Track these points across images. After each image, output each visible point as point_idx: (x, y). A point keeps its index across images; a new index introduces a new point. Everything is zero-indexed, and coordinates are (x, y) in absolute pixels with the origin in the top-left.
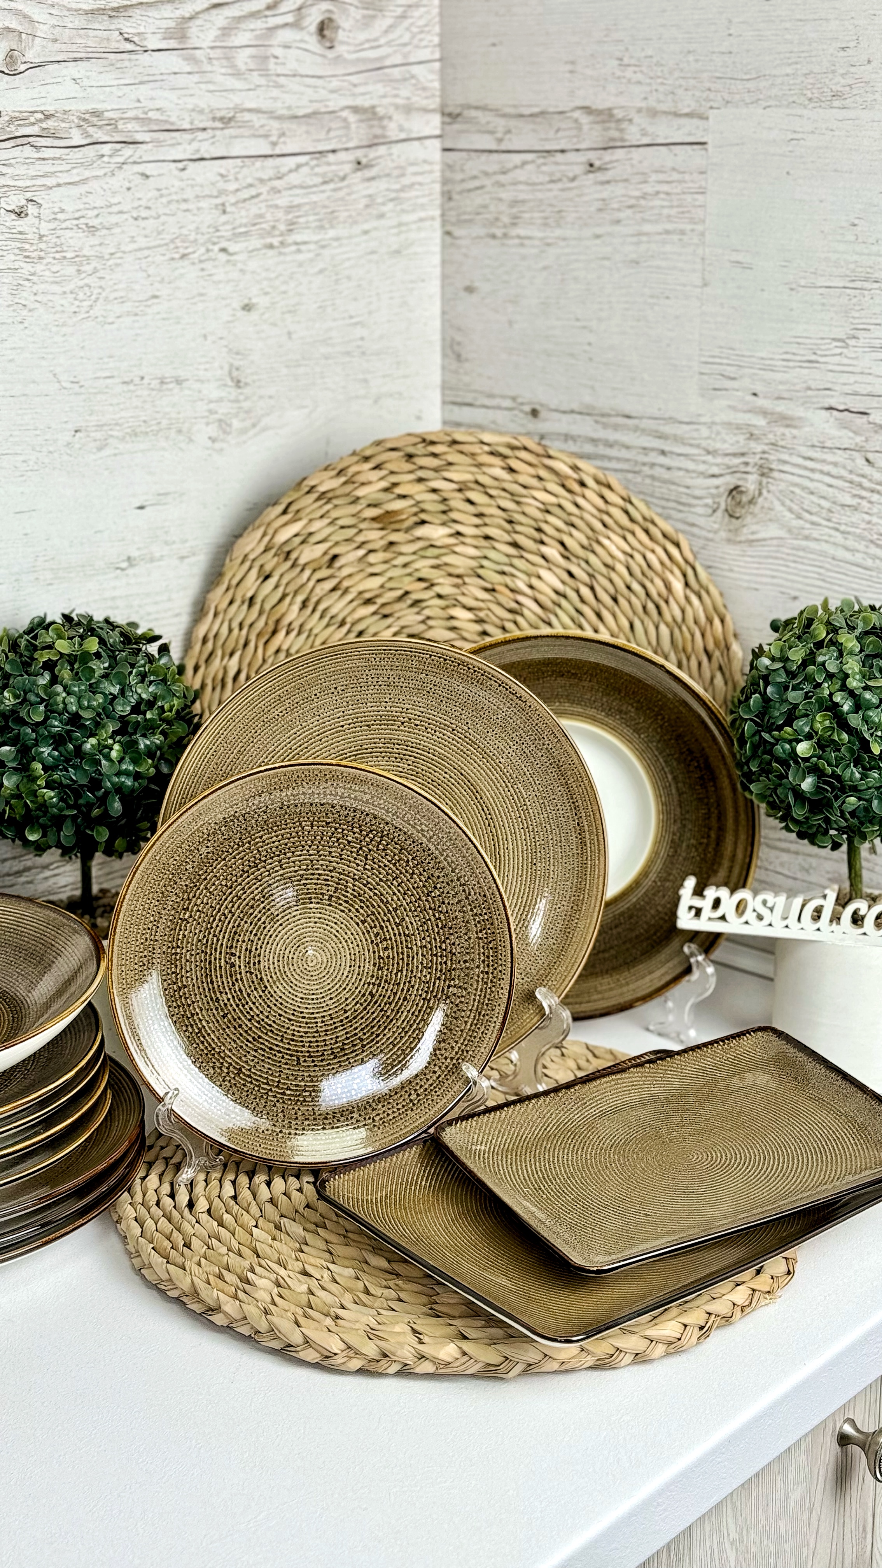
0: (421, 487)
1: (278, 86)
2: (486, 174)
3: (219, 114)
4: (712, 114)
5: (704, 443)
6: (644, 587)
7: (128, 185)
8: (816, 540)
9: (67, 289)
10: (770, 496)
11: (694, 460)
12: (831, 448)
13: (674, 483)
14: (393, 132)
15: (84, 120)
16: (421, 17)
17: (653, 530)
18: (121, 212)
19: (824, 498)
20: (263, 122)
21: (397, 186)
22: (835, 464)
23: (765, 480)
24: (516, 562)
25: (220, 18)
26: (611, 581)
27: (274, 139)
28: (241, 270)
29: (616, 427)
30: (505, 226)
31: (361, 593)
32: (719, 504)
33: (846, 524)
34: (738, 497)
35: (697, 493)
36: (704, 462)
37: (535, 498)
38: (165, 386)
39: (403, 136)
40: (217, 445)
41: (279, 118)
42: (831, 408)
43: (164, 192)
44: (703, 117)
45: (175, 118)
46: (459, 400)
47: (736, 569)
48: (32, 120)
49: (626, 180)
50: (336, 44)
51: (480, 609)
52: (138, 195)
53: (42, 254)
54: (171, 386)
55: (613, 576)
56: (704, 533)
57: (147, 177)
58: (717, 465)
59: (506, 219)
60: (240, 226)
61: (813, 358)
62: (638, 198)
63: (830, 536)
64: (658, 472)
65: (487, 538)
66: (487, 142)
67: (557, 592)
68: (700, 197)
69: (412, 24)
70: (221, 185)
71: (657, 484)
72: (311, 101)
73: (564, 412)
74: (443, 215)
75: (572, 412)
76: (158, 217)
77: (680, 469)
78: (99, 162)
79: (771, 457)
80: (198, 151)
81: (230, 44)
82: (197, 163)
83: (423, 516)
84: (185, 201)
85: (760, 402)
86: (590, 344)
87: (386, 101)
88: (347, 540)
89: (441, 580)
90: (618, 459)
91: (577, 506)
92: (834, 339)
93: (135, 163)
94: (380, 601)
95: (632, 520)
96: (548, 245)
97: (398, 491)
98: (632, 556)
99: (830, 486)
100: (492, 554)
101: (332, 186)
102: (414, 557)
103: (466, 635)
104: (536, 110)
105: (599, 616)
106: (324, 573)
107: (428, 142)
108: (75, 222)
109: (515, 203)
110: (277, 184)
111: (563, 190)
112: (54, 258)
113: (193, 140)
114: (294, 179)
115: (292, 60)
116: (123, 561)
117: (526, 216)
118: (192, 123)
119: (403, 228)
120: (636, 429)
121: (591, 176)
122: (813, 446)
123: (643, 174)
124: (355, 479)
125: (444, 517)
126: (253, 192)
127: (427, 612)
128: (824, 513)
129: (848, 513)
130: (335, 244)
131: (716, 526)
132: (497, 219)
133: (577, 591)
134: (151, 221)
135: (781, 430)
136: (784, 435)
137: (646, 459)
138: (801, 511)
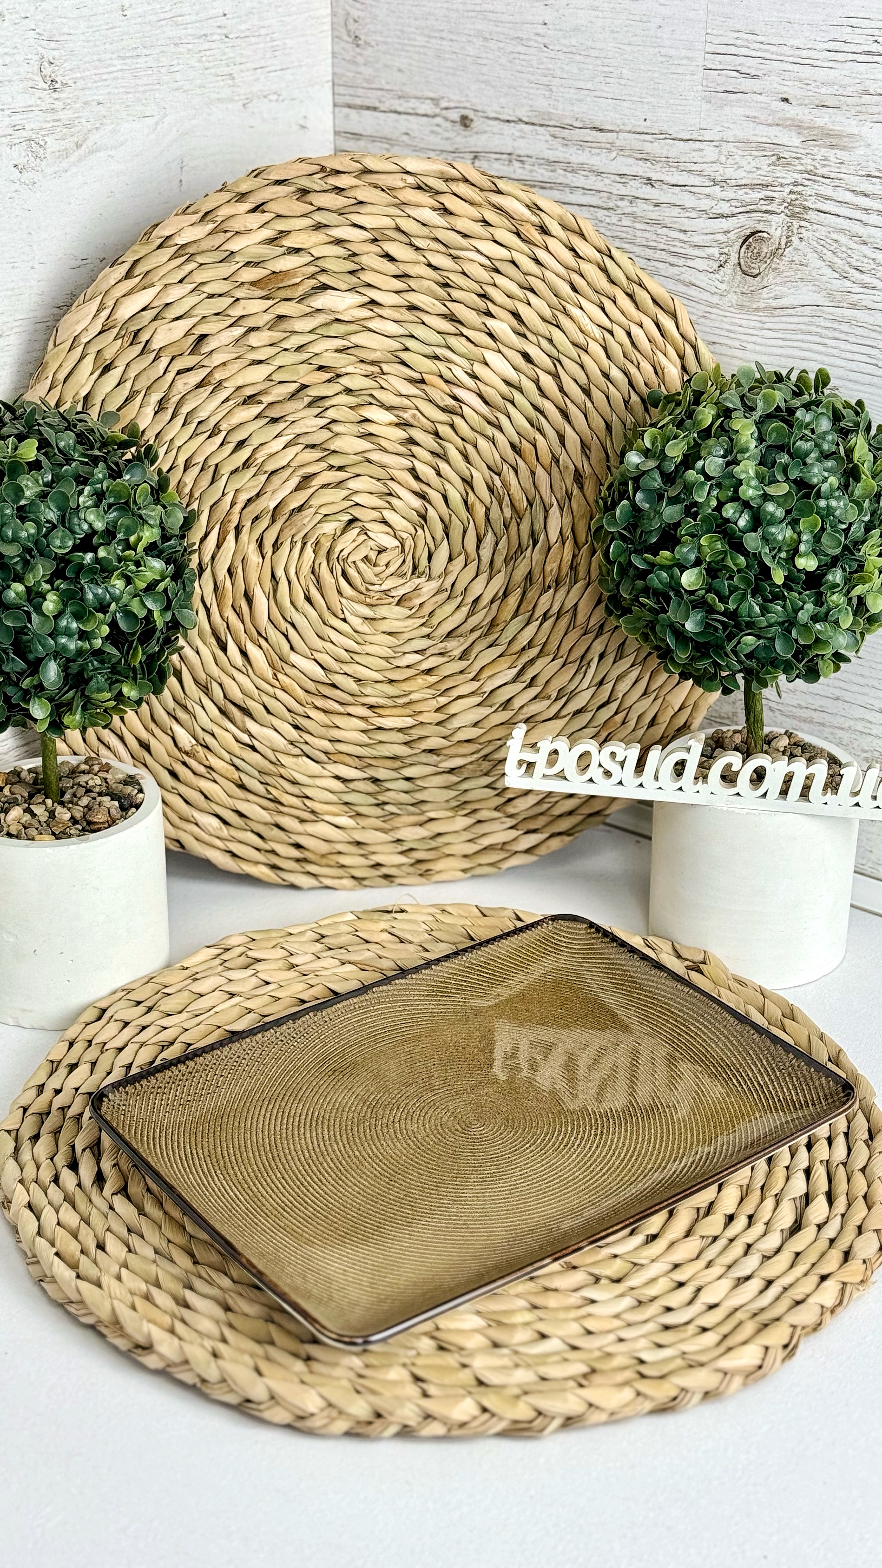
0: (320, 236)
5: (709, 169)
6: (626, 373)
10: (802, 246)
11: (693, 193)
13: (663, 225)
17: (640, 293)
23: (796, 224)
24: (453, 341)
26: (582, 367)
29: (583, 144)
31: (239, 388)
32: (728, 255)
34: (756, 247)
35: (698, 239)
36: (709, 196)
37: (479, 252)
40: (27, 176)
46: (358, 101)
47: (750, 346)
51: (404, 409)
55: (585, 358)
56: (706, 296)
58: (728, 201)
64: (641, 208)
65: (413, 308)
67: (507, 383)
73: (508, 122)
75: (519, 121)
77: (672, 205)
79: (808, 191)
83: (324, 279)
85: (790, 111)
86: (545, 24)
88: (217, 314)
89: (350, 369)
90: (586, 190)
91: (537, 261)
94: (266, 399)
95: (612, 281)
97: (288, 242)
98: (611, 332)
100: (420, 331)
102: (313, 337)
103: (384, 443)
105: (565, 414)
106: (188, 361)
120: (611, 147)
124: (228, 225)
125: (355, 280)
127: (331, 414)
131: (723, 287)
133: (537, 382)
135: (821, 152)
136: (825, 159)
137: (624, 191)
138: (847, 268)
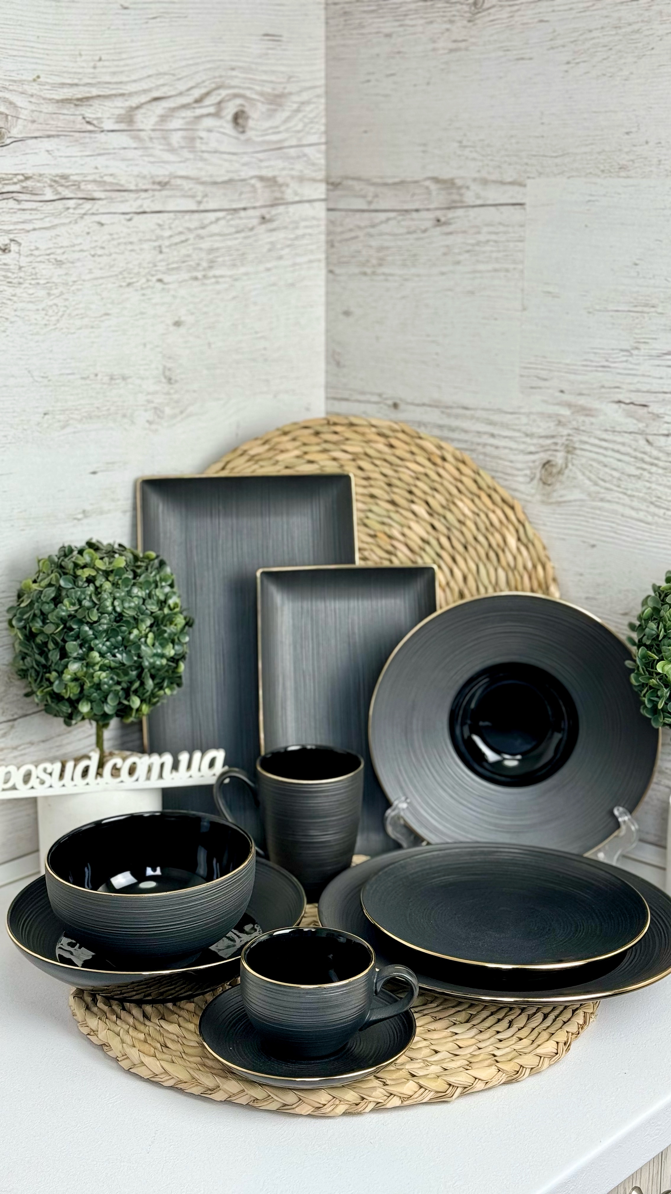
1: (202, 159)
2: (360, 228)
3: (158, 180)
4: (529, 182)
5: (524, 428)
6: (487, 539)
7: (87, 230)
8: (609, 501)
9: (40, 307)
10: (574, 468)
11: (516, 441)
12: (619, 432)
13: (501, 459)
14: (289, 195)
15: (55, 181)
16: (311, 111)
17: (495, 495)
18: (82, 251)
19: (615, 469)
20: (191, 186)
21: (292, 236)
22: (623, 444)
23: (570, 456)
25: (160, 108)
26: (463, 533)
27: (199, 198)
28: (174, 297)
29: (457, 416)
30: (374, 266)
32: (535, 474)
33: (632, 490)
34: (549, 469)
35: (519, 466)
36: (524, 443)
38: (113, 382)
39: (297, 199)
40: (154, 427)
41: (203, 183)
42: (620, 402)
43: (115, 236)
44: (522, 185)
45: (124, 181)
46: (339, 396)
47: (548, 524)
48: (15, 180)
49: (464, 232)
50: (247, 129)
52: (95, 238)
53: (21, 280)
54: (117, 381)
55: (465, 529)
56: (524, 496)
57: (102, 225)
58: (534, 445)
59: (374, 261)
60: (173, 263)
61: (606, 364)
62: (473, 245)
63: (620, 498)
64: (488, 450)
66: (360, 204)
67: (422, 539)
68: (520, 244)
69: (304, 117)
70: (159, 232)
71: (488, 459)
72: (228, 172)
73: (418, 405)
74: (327, 258)
75: (424, 405)
76: (110, 255)
77: (505, 448)
78: (66, 213)
79: (575, 439)
80: (141, 206)
81: (166, 128)
82: (141, 216)
84: (131, 243)
85: (566, 397)
86: (437, 354)
87: (284, 173)
90: (459, 441)
92: (622, 350)
93: (93, 214)
95: (479, 487)
96: (406, 280)
99: (619, 460)
101: (243, 235)
104: (397, 180)
107: (317, 204)
108: (47, 257)
109: (380, 249)
110: (201, 232)
111: (417, 239)
112: (30, 284)
113: (137, 198)
114: (214, 229)
115: (213, 141)
116: (79, 513)
117: (390, 258)
118: (137, 185)
119: (297, 267)
120: (472, 417)
121: (438, 229)
122: (606, 430)
123: (477, 227)
126: (183, 238)
128: (615, 482)
129: (634, 481)
130: (245, 278)
131: (533, 491)
132: (368, 261)
133: (437, 539)
134: (105, 258)
135: (581, 418)
136: (584, 422)
137: (480, 441)
138: (597, 480)
